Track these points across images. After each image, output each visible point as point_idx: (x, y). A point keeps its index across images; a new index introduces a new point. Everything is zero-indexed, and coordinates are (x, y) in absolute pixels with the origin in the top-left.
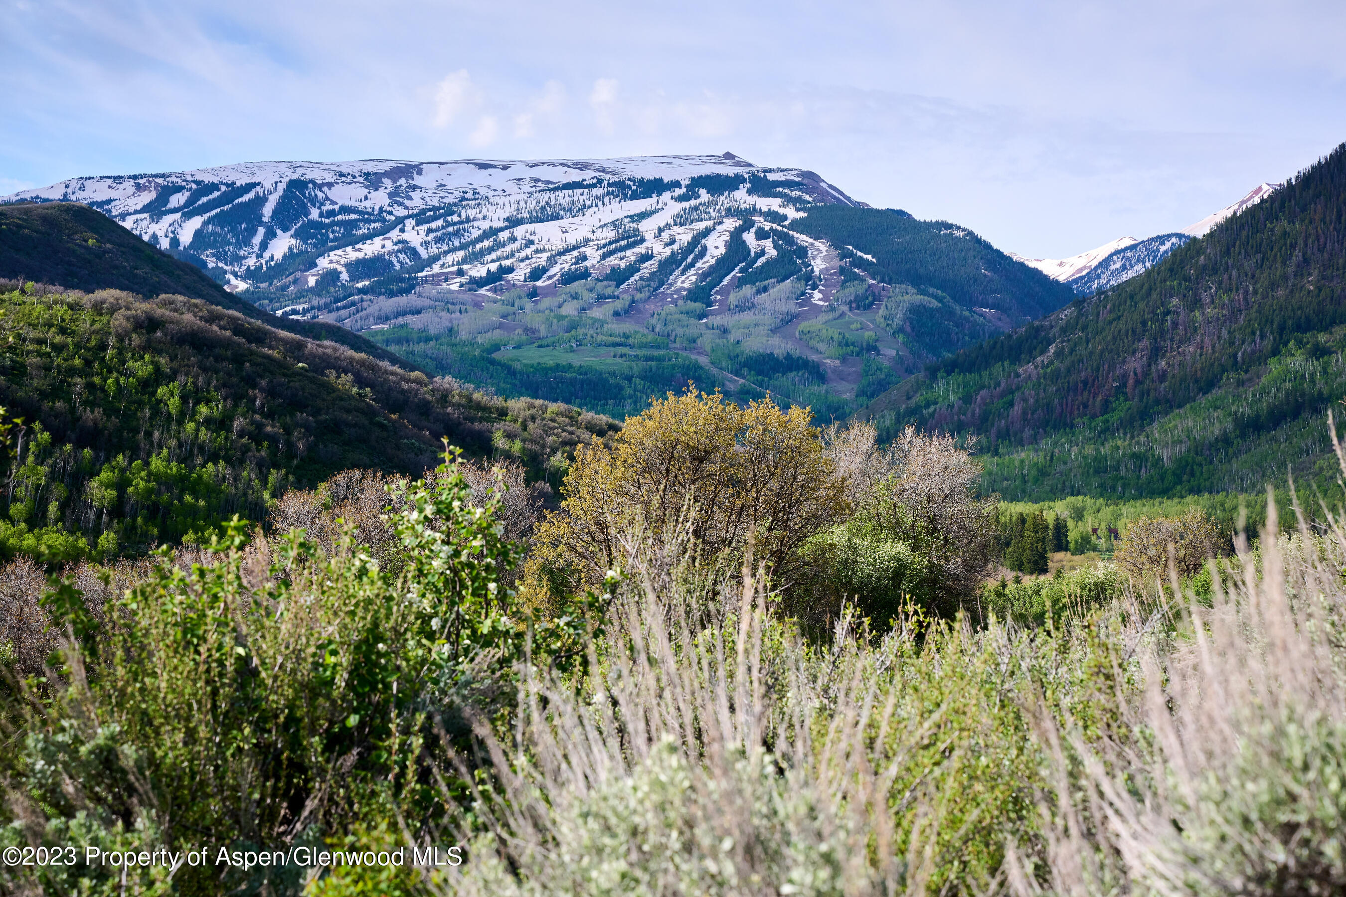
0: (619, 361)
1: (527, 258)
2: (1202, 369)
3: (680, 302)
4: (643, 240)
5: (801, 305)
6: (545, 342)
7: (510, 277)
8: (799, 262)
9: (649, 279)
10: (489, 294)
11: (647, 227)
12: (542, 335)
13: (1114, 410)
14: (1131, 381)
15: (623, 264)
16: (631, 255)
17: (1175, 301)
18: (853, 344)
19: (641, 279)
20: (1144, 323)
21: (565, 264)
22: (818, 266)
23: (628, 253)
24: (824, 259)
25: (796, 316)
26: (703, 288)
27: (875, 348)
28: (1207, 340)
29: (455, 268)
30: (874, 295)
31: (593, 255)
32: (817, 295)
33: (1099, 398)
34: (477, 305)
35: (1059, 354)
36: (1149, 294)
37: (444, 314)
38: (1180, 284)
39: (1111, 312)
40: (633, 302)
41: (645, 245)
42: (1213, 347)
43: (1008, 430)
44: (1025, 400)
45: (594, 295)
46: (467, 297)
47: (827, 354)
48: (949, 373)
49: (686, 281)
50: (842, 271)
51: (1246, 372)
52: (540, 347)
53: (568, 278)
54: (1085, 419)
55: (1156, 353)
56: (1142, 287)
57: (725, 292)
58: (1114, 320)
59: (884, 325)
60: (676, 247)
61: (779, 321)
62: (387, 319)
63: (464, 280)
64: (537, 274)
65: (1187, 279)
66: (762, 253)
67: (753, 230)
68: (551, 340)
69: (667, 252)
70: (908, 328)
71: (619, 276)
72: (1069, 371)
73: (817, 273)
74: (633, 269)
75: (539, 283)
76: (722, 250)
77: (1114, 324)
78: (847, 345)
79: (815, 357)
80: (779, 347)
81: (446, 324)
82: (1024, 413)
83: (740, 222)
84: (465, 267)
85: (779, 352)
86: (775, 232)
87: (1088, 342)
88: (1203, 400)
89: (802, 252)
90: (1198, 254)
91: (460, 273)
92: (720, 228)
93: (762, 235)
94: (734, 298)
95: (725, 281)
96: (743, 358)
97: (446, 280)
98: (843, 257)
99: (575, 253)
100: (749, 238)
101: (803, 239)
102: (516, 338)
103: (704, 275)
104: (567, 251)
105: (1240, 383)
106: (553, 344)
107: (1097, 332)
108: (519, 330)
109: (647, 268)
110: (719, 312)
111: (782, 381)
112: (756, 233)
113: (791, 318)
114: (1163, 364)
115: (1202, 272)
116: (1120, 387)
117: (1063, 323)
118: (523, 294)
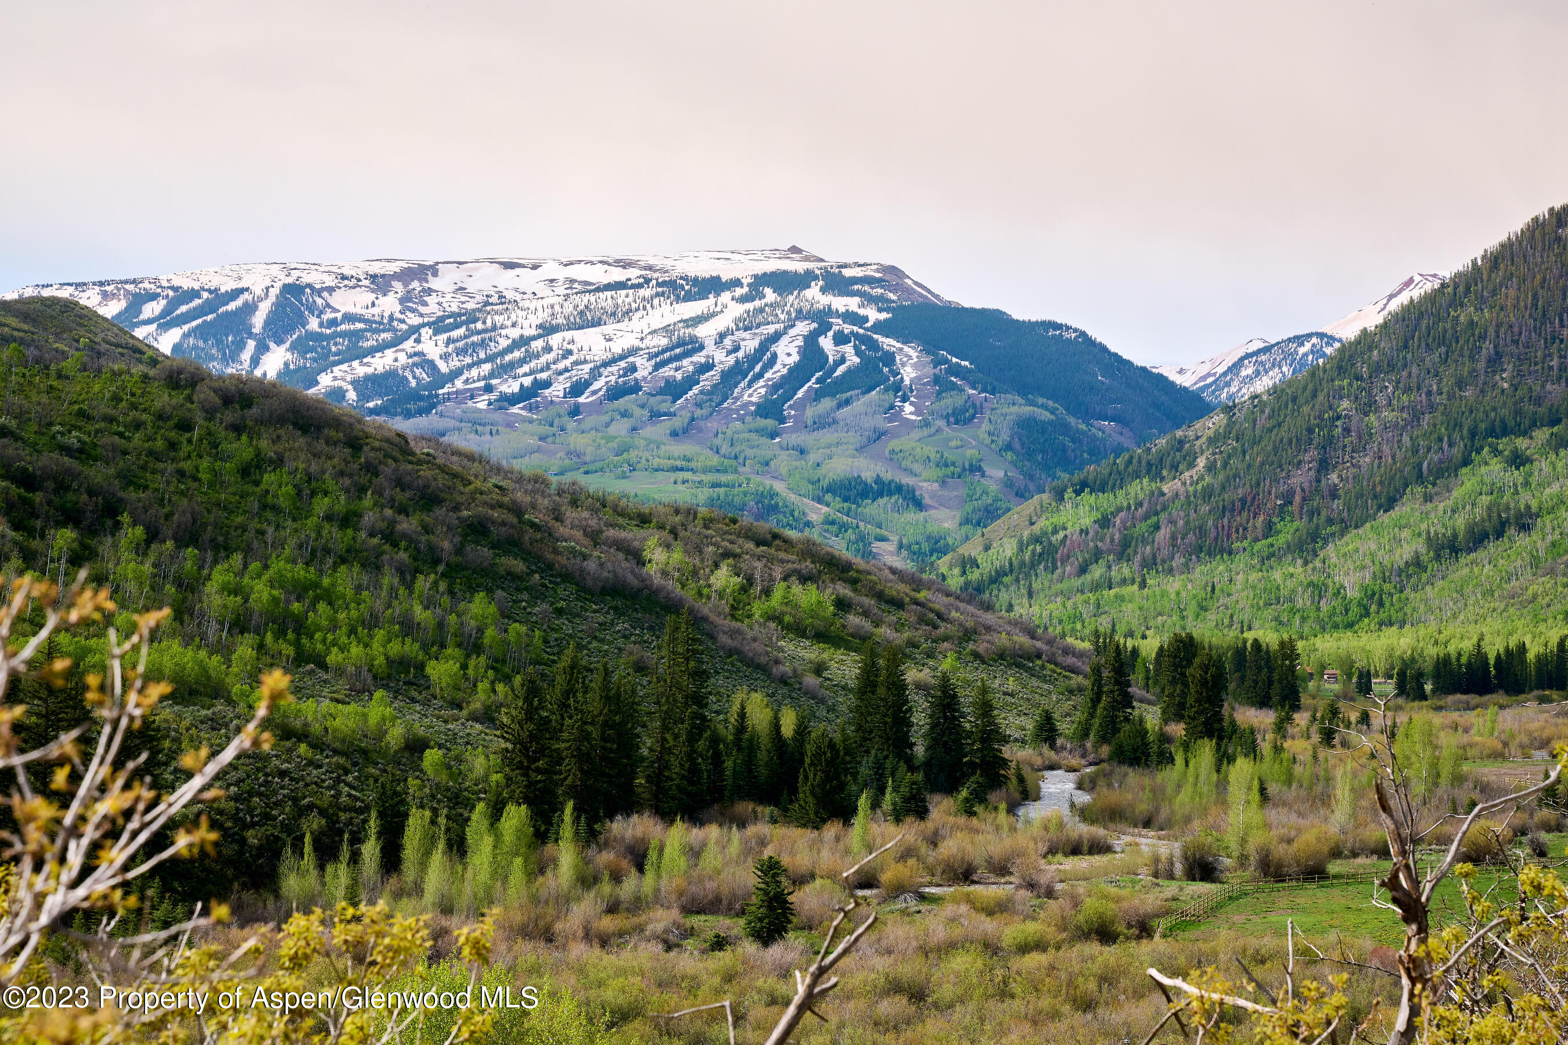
0: (681, 487)
1: (566, 370)
2: (1381, 483)
3: (748, 419)
4: (702, 347)
5: (890, 420)
6: (592, 467)
7: (547, 392)
8: (886, 370)
9: (710, 393)
10: (524, 413)
11: (706, 331)
12: (588, 459)
13: (1279, 532)
14: (1297, 499)
15: (679, 376)
16: (688, 364)
17: (1345, 404)
18: (953, 464)
19: (701, 392)
20: (1310, 431)
21: (610, 376)
22: (908, 374)
23: (685, 362)
24: (915, 366)
25: (884, 434)
26: (774, 402)
27: (980, 469)
28: (1386, 449)
29: (482, 384)
30: (974, 406)
31: (644, 368)
32: (908, 408)
33: (1261, 518)
34: (510, 425)
35: (1210, 468)
36: (1314, 396)
37: (472, 436)
38: (1350, 384)
39: (1270, 417)
40: (693, 419)
41: (704, 353)
42: (1393, 457)
43: (1154, 558)
44: (1172, 522)
45: (646, 413)
46: (498, 416)
47: (924, 475)
48: (1078, 493)
49: (754, 394)
50: (936, 380)
51: (1434, 484)
52: (587, 472)
53: (615, 393)
54: (1245, 543)
55: (1324, 466)
56: (1305, 389)
57: (800, 406)
58: (1274, 427)
59: (988, 441)
60: (740, 354)
61: (864, 440)
63: (493, 396)
64: (578, 388)
65: (1358, 378)
66: (843, 360)
67: (830, 334)
68: (598, 465)
69: (731, 360)
70: (1017, 445)
71: (674, 390)
72: (1223, 488)
73: (907, 382)
74: (691, 381)
75: (581, 400)
76: (795, 358)
77: (1275, 431)
78: (946, 465)
79: (907, 480)
80: (868, 470)
82: (1173, 538)
83: (815, 325)
84: (494, 382)
85: (868, 476)
86: (856, 336)
87: (1244, 453)
88: (1385, 519)
89: (889, 358)
90: (1370, 349)
91: (489, 389)
92: (792, 332)
93: (840, 339)
94: (811, 412)
95: (800, 394)
96: (825, 483)
97: (472, 397)
98: (937, 363)
99: (623, 364)
100: (826, 342)
101: (888, 343)
102: (558, 463)
103: (775, 387)
104: (614, 361)
105: (1428, 498)
106: (602, 470)
107: (1255, 442)
108: (561, 454)
109: (708, 380)
110: (794, 430)
111: (872, 508)
112: (835, 338)
113: (879, 435)
114: (1334, 477)
115: (1376, 370)
116: (1285, 505)
117: (1211, 433)
118: (562, 412)
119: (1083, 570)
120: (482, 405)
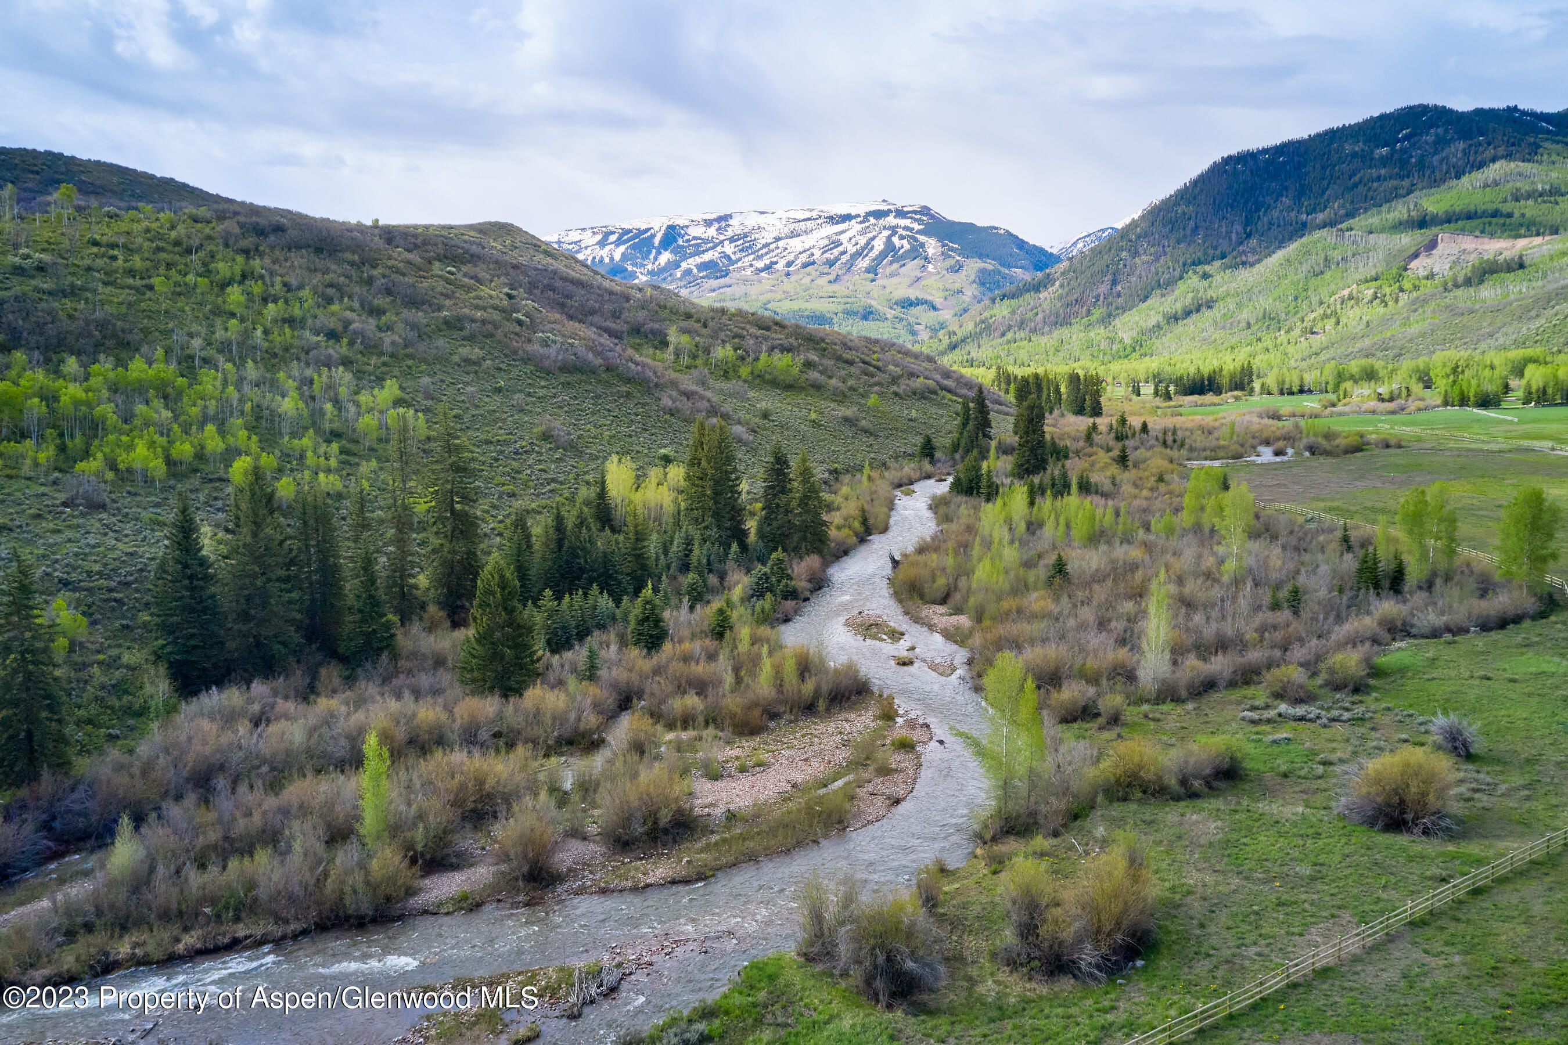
0: (831, 305)
1: (785, 257)
2: (1141, 289)
3: (862, 274)
4: (842, 244)
5: (923, 272)
6: (794, 298)
7: (776, 266)
8: (921, 250)
9: (845, 264)
10: (766, 276)
11: (844, 238)
12: (792, 294)
13: (1093, 314)
14: (1102, 298)
15: (832, 257)
16: (836, 252)
17: (1124, 253)
18: (950, 290)
19: (842, 264)
20: (1108, 266)
21: (803, 258)
22: (931, 251)
24: (934, 248)
25: (920, 278)
26: (873, 266)
28: (1143, 274)
29: (749, 264)
30: (959, 265)
31: (817, 253)
32: (931, 266)
33: (1085, 308)
34: (760, 282)
35: (1062, 286)
37: (743, 287)
38: (1127, 244)
39: (1089, 262)
40: (838, 275)
41: (842, 246)
42: (1147, 277)
43: (1036, 328)
44: (1044, 311)
45: (818, 273)
46: (755, 277)
47: (937, 296)
48: (1002, 300)
49: (863, 263)
50: (943, 253)
51: (1166, 289)
52: (791, 300)
53: (805, 265)
54: (1077, 320)
55: (1114, 283)
57: (885, 267)
58: (1091, 265)
59: (965, 279)
60: (859, 246)
61: (911, 281)
62: (714, 290)
63: (754, 269)
64: (789, 264)
65: (1130, 241)
66: (902, 247)
67: (897, 236)
68: (796, 297)
69: (854, 249)
70: (978, 281)
71: (831, 263)
72: (1067, 295)
73: (930, 255)
74: (837, 259)
75: (791, 269)
76: (882, 247)
77: (1091, 267)
78: (947, 291)
79: (929, 298)
80: (913, 294)
82: (1044, 318)
83: (891, 232)
84: (754, 263)
85: (913, 297)
86: (908, 236)
87: (1077, 278)
88: (1143, 306)
89: (922, 245)
91: (751, 266)
92: (881, 236)
93: (902, 237)
94: (888, 270)
95: (884, 262)
96: (893, 301)
97: (744, 270)
98: (943, 246)
99: (808, 253)
100: (895, 239)
101: (922, 238)
102: (779, 296)
103: (874, 260)
104: (804, 252)
105: (1163, 295)
106: (798, 299)
107: (1082, 273)
108: (780, 293)
109: (845, 258)
110: (882, 278)
111: (913, 310)
112: (899, 237)
114: (1119, 288)
115: (1139, 237)
116: (1096, 301)
117: (1062, 270)
118: (783, 274)
119: (1003, 335)
120: (749, 273)
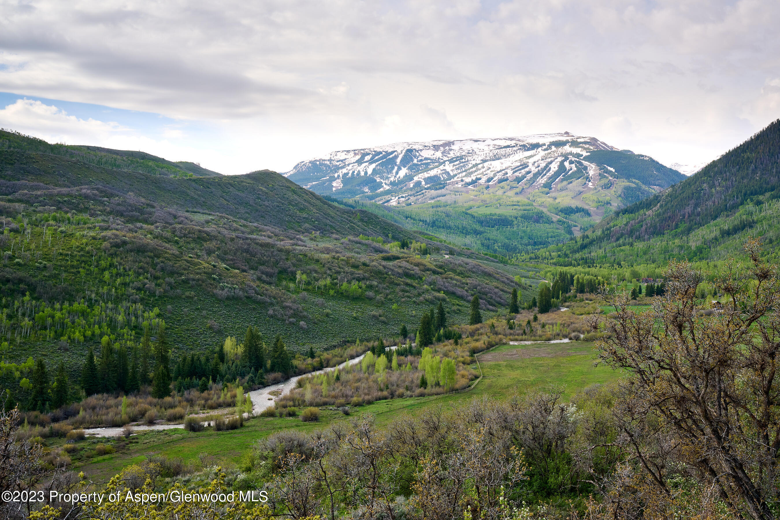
0: (514, 211)
1: (486, 174)
2: (714, 211)
3: (540, 188)
4: (528, 166)
5: (584, 188)
6: (488, 205)
7: (480, 181)
8: (584, 172)
9: (529, 181)
10: (472, 188)
11: (531, 161)
12: (488, 202)
13: (679, 227)
14: (686, 217)
15: (520, 175)
16: (523, 172)
17: (705, 185)
18: (601, 202)
19: (527, 180)
20: (693, 194)
21: (499, 176)
22: (591, 173)
23: (523, 171)
24: (594, 170)
25: (582, 192)
26: (549, 183)
27: (610, 203)
28: (716, 200)
29: (460, 179)
30: (611, 183)
31: (510, 172)
32: (590, 184)
33: (674, 223)
34: (467, 192)
35: (661, 206)
36: (696, 183)
37: (454, 196)
38: (707, 179)
40: (523, 189)
41: (528, 168)
42: (718, 202)
43: (640, 236)
44: (647, 224)
45: (509, 187)
46: (464, 189)
47: (592, 206)
48: (623, 214)
49: (543, 180)
50: (600, 174)
51: (730, 211)
52: (486, 207)
53: (500, 181)
54: (668, 231)
55: (696, 205)
56: (693, 180)
57: (557, 184)
59: (614, 194)
60: (540, 168)
61: (576, 194)
62: (434, 198)
63: (463, 183)
64: (489, 180)
65: (710, 176)
66: (571, 169)
67: (568, 161)
68: (490, 204)
69: (537, 170)
70: (623, 195)
71: (518, 180)
72: (664, 213)
73: (591, 175)
74: (524, 177)
75: (490, 183)
76: (557, 169)
78: (599, 202)
79: (586, 207)
80: (574, 204)
81: (454, 200)
82: (646, 229)
83: (564, 158)
84: (464, 179)
85: (574, 206)
86: (576, 161)
88: (712, 223)
89: (586, 168)
90: (715, 167)
91: (462, 181)
92: (556, 161)
93: (571, 162)
94: (559, 186)
95: (557, 180)
96: (559, 209)
97: (457, 183)
98: (600, 169)
99: (503, 172)
100: (567, 164)
101: (586, 163)
102: (478, 204)
103: (550, 178)
104: (501, 171)
105: (727, 216)
106: (491, 206)
107: (676, 198)
108: (480, 201)
109: (529, 176)
110: (554, 191)
111: (574, 216)
112: (569, 162)
113: (581, 193)
114: (699, 209)
115: (716, 174)
116: (682, 219)
117: (667, 194)
118: (484, 187)
119: (618, 239)
120: (460, 186)
